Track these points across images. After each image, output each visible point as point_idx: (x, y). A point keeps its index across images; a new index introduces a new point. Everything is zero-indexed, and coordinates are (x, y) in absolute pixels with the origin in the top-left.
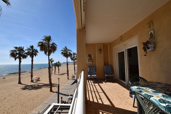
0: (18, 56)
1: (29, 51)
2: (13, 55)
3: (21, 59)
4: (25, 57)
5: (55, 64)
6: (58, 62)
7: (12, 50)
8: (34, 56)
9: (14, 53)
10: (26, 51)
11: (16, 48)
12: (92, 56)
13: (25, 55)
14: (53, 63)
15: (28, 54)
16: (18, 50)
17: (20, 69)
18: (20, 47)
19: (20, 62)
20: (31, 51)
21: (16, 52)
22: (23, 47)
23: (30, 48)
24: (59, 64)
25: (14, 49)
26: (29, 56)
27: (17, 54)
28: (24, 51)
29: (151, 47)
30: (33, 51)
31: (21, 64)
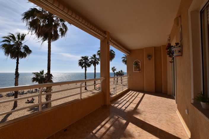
0: (84, 64)
1: (92, 60)
2: (81, 64)
3: (86, 67)
4: (89, 66)
5: (117, 73)
6: (120, 71)
7: (80, 59)
8: (97, 65)
9: (81, 62)
10: (90, 60)
11: (83, 57)
12: (139, 64)
13: (90, 64)
14: (115, 72)
15: (91, 62)
16: (84, 59)
17: (86, 76)
18: (85, 57)
19: (86, 70)
20: (94, 60)
21: (82, 62)
22: (88, 57)
23: (93, 57)
24: (122, 74)
25: (81, 58)
26: (92, 65)
27: (83, 63)
28: (88, 60)
29: (175, 51)
30: (95, 60)
31: (87, 72)
